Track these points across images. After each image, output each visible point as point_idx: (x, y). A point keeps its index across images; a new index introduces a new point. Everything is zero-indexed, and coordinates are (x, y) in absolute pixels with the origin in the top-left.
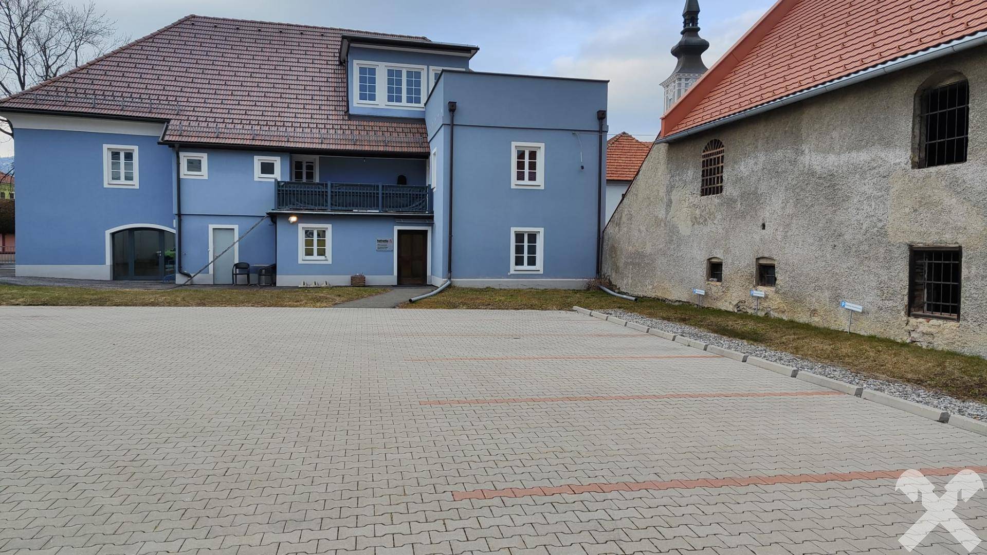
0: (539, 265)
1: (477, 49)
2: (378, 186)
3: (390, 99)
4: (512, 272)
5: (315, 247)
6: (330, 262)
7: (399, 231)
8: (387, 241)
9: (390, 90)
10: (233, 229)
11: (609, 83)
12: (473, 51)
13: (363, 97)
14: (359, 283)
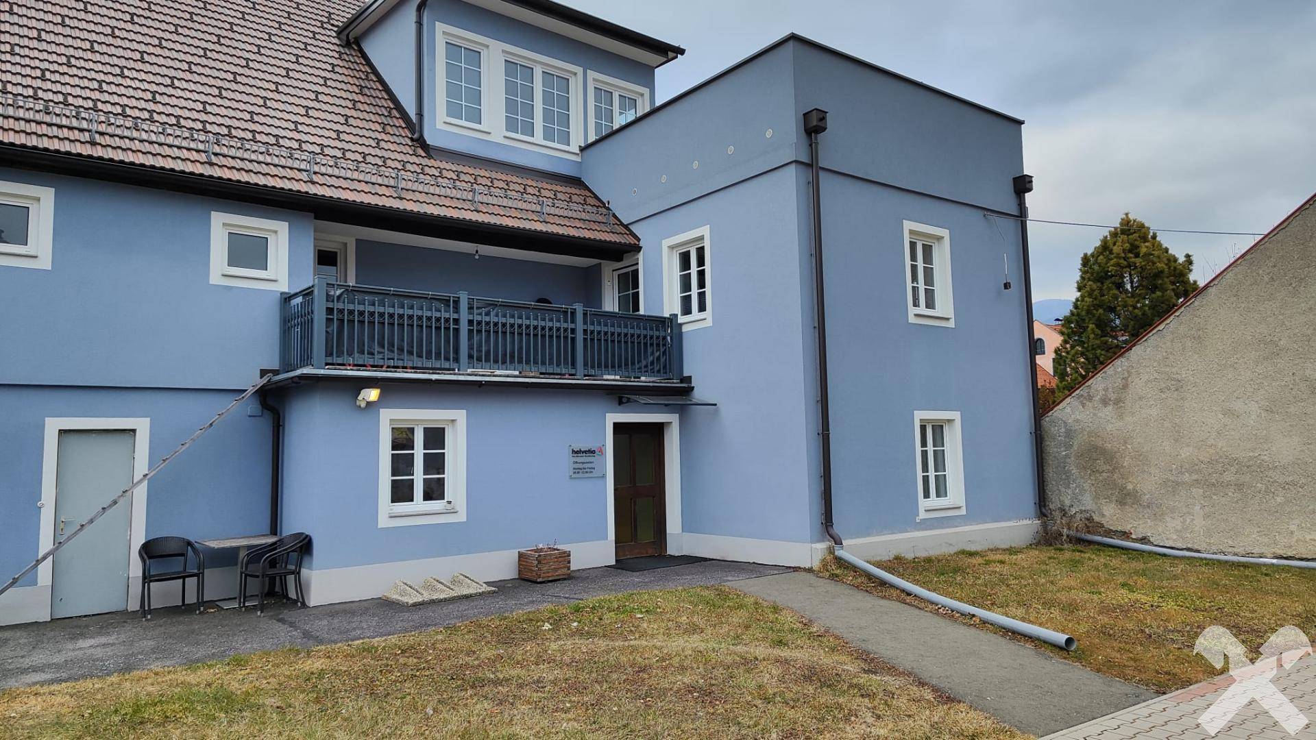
0: (956, 493)
1: (681, 52)
2: (573, 313)
3: (511, 125)
4: (922, 515)
5: (419, 477)
6: (462, 517)
7: (618, 427)
8: (593, 452)
9: (511, 106)
10: (134, 431)
11: (1023, 126)
12: (671, 55)
13: (453, 111)
14: (556, 570)
